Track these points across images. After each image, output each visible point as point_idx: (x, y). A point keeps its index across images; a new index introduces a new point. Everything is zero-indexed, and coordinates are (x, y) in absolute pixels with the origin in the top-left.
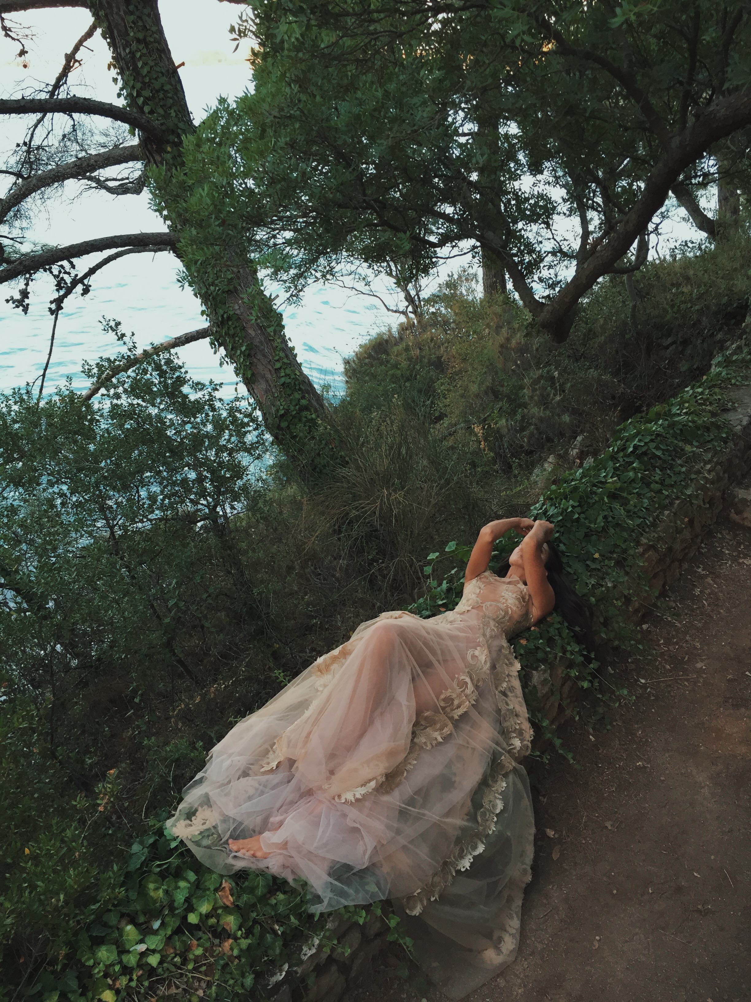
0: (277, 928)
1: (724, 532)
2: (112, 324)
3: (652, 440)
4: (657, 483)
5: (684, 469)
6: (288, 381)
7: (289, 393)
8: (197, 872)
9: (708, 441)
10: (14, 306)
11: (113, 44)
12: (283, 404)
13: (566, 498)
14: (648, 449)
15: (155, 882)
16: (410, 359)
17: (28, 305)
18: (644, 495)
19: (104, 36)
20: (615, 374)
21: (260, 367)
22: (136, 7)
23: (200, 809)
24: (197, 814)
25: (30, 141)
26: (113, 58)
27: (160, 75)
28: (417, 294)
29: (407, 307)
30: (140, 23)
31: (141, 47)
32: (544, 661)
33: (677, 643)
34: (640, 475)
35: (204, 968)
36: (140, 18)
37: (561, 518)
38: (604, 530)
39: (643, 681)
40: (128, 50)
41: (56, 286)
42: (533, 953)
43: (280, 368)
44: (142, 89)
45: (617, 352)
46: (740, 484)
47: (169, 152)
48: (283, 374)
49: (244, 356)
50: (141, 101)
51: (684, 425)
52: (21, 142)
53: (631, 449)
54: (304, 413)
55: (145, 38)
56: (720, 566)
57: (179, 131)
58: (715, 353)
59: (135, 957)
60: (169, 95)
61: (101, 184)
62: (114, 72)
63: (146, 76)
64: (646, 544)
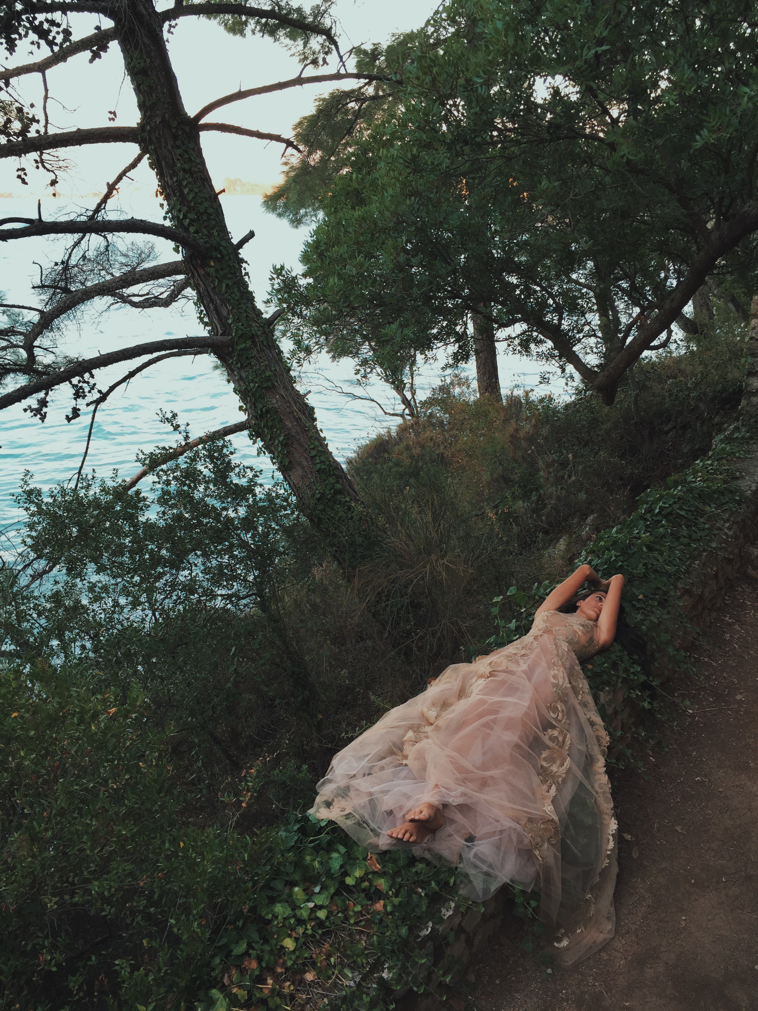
0: (421, 890)
1: (744, 586)
2: (169, 415)
3: (675, 503)
4: (685, 537)
5: (707, 526)
6: (324, 467)
7: (324, 478)
8: (345, 846)
9: (724, 504)
10: (32, 414)
11: (161, 175)
12: (319, 488)
13: (609, 550)
14: (673, 510)
15: (311, 854)
16: (412, 457)
17: (45, 413)
18: (675, 548)
19: (151, 166)
20: (622, 457)
21: (297, 455)
22: (183, 142)
23: (335, 799)
24: (334, 804)
25: (68, 260)
26: (159, 185)
27: (204, 200)
28: (413, 397)
29: (404, 410)
30: (186, 156)
31: (187, 176)
32: (608, 683)
33: (716, 679)
34: (669, 531)
35: (363, 923)
36: (186, 152)
37: (606, 566)
38: (645, 576)
39: (691, 711)
40: (175, 179)
41: (74, 394)
42: (628, 933)
43: (315, 456)
44: (187, 212)
45: (622, 438)
46: (753, 544)
47: (212, 266)
48: (318, 461)
49: (282, 445)
50: (186, 222)
51: (701, 491)
52: (59, 261)
53: (657, 511)
54: (338, 497)
55: (190, 168)
56: (744, 615)
57: (221, 248)
58: (714, 434)
59: (306, 911)
60: (212, 217)
61: (125, 300)
62: (161, 199)
63: (191, 201)
64: (683, 588)
